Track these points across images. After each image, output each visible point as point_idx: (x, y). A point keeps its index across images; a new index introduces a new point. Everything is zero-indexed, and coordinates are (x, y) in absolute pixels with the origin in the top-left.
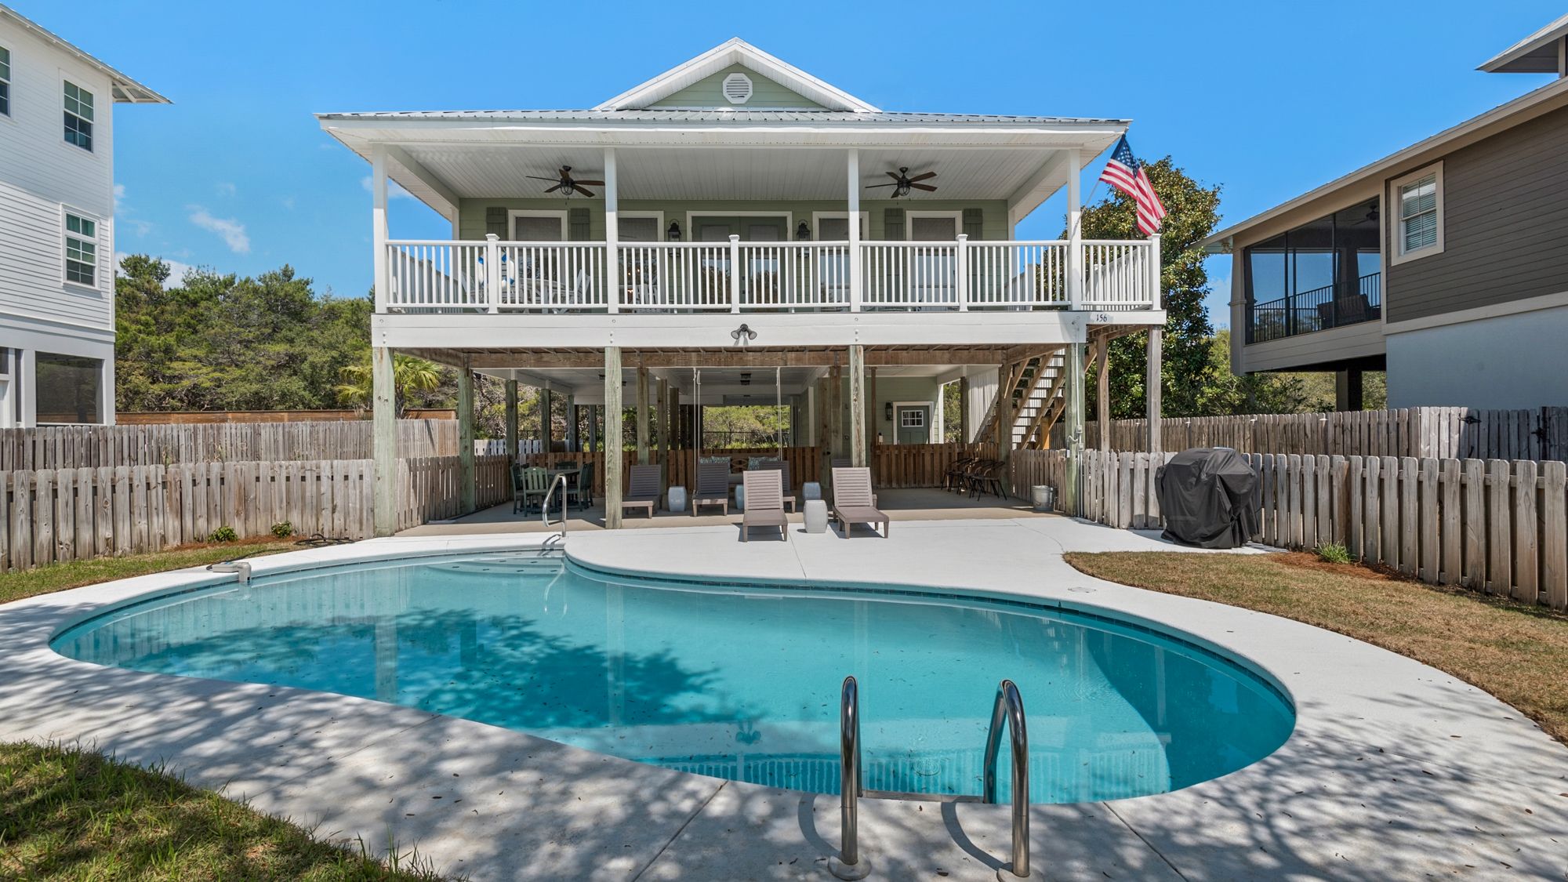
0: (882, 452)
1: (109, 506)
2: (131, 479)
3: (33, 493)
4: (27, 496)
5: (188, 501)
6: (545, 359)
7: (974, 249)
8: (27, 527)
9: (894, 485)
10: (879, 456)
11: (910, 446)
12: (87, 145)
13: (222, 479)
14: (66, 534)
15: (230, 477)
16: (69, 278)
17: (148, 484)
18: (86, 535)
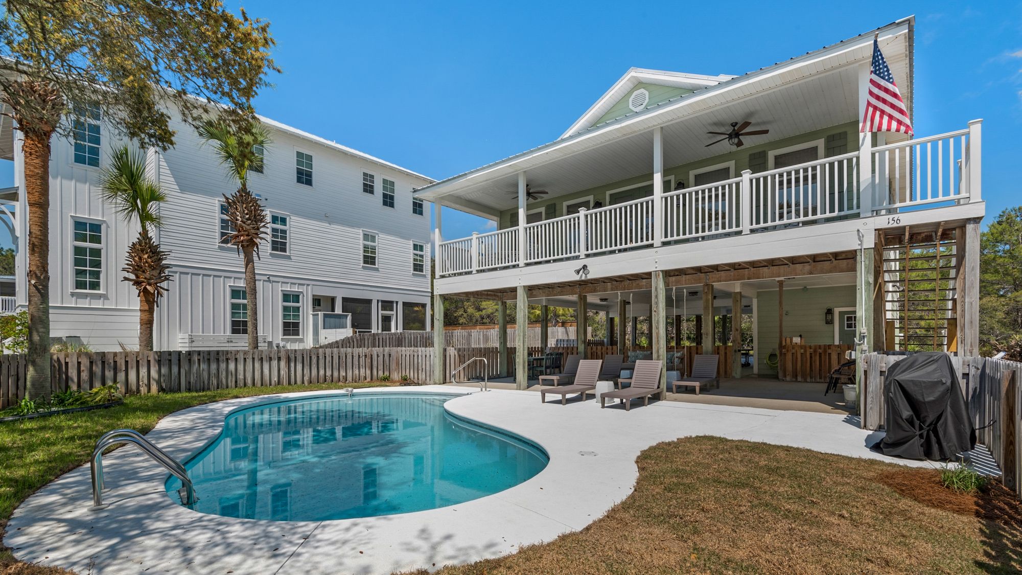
0: (788, 351)
1: (344, 363)
2: (352, 353)
3: (318, 357)
4: (316, 358)
5: (375, 363)
6: (534, 293)
7: (758, 180)
8: (316, 369)
9: (799, 379)
10: (785, 354)
11: (815, 346)
12: (421, 213)
13: (390, 355)
14: (329, 373)
15: (393, 354)
16: (414, 271)
17: (359, 356)
18: (336, 374)
